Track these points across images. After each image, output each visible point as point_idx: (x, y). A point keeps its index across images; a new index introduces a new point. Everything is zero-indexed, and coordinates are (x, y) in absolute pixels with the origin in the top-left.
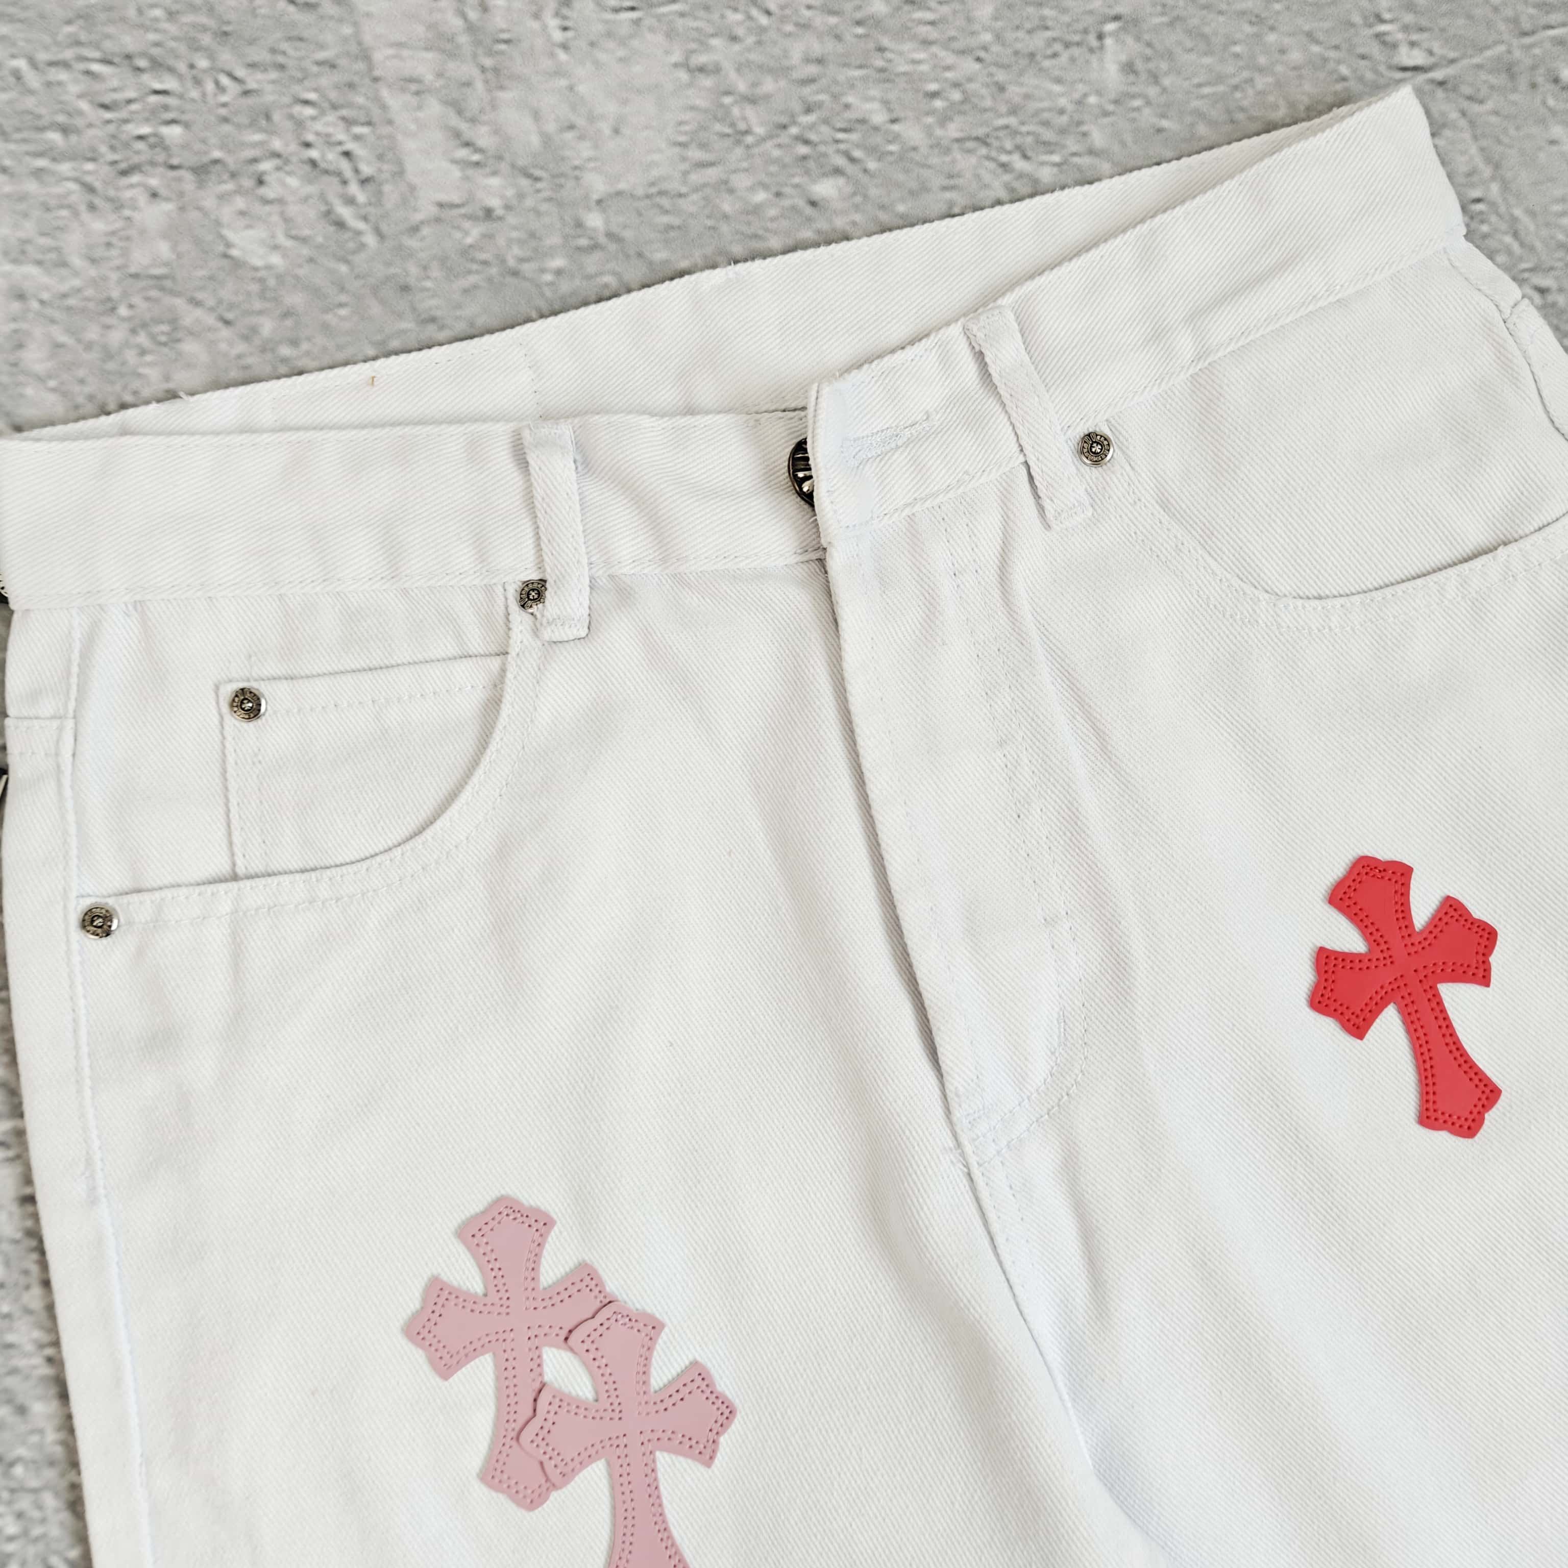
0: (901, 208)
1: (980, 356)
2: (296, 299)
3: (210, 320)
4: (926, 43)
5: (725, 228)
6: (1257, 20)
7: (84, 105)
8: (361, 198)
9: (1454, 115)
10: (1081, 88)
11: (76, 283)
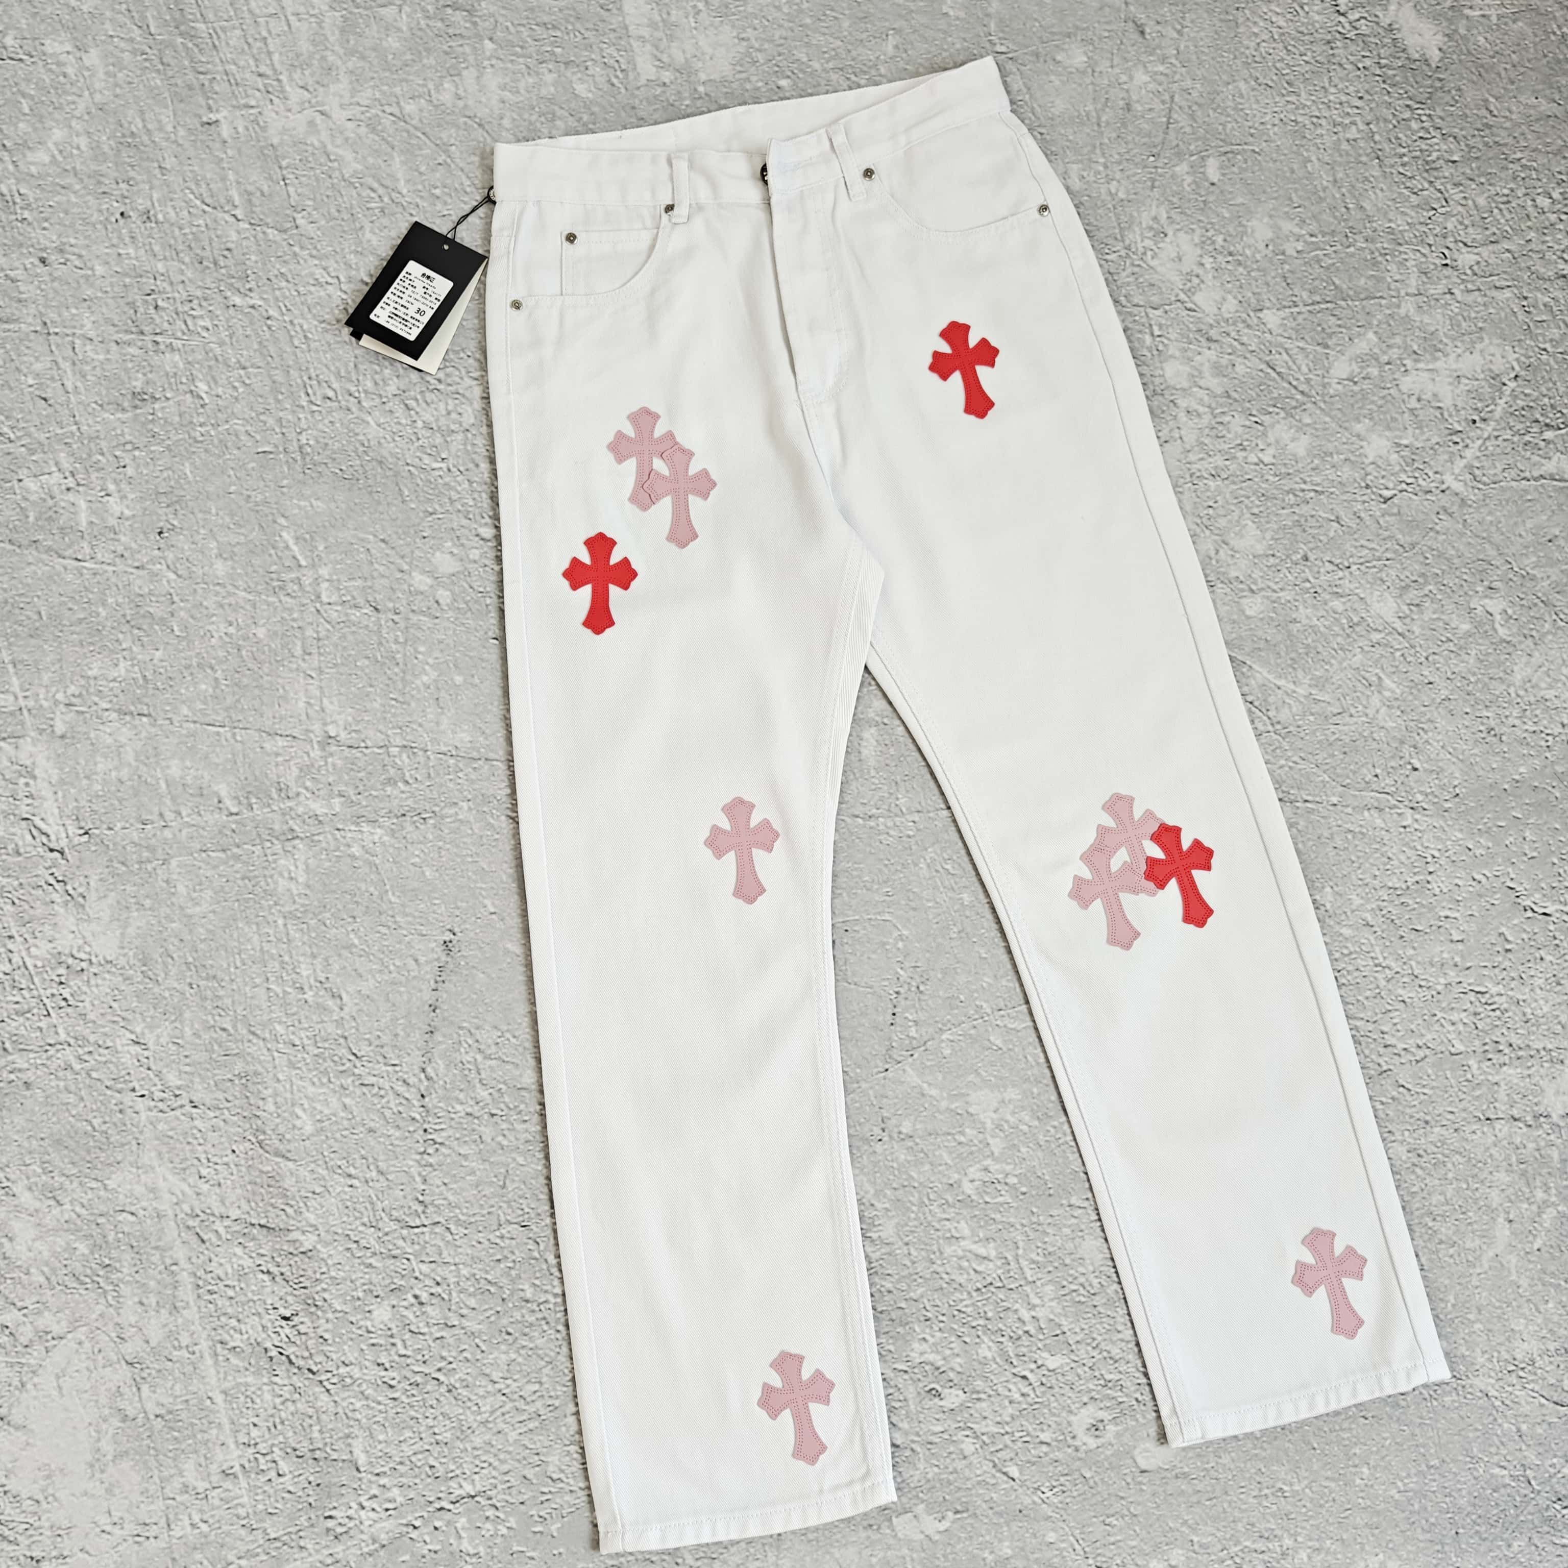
0: (810, 91)
1: (831, 140)
2: (596, 109)
3: (567, 114)
4: (824, 34)
5: (746, 94)
6: (945, 32)
7: (529, 39)
8: (621, 76)
9: (1015, 70)
10: (878, 53)
11: (521, 99)
